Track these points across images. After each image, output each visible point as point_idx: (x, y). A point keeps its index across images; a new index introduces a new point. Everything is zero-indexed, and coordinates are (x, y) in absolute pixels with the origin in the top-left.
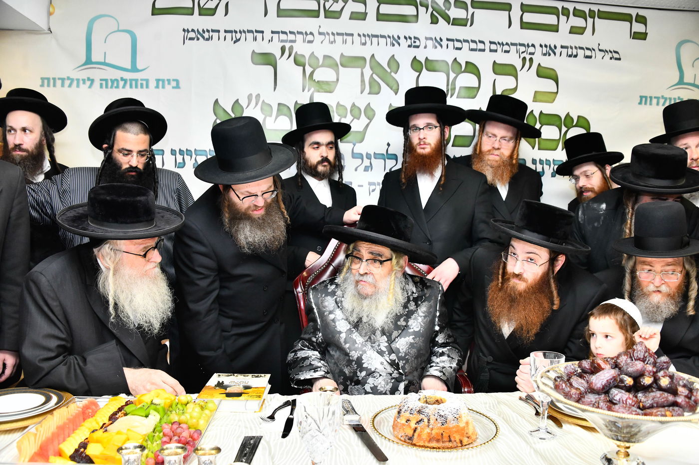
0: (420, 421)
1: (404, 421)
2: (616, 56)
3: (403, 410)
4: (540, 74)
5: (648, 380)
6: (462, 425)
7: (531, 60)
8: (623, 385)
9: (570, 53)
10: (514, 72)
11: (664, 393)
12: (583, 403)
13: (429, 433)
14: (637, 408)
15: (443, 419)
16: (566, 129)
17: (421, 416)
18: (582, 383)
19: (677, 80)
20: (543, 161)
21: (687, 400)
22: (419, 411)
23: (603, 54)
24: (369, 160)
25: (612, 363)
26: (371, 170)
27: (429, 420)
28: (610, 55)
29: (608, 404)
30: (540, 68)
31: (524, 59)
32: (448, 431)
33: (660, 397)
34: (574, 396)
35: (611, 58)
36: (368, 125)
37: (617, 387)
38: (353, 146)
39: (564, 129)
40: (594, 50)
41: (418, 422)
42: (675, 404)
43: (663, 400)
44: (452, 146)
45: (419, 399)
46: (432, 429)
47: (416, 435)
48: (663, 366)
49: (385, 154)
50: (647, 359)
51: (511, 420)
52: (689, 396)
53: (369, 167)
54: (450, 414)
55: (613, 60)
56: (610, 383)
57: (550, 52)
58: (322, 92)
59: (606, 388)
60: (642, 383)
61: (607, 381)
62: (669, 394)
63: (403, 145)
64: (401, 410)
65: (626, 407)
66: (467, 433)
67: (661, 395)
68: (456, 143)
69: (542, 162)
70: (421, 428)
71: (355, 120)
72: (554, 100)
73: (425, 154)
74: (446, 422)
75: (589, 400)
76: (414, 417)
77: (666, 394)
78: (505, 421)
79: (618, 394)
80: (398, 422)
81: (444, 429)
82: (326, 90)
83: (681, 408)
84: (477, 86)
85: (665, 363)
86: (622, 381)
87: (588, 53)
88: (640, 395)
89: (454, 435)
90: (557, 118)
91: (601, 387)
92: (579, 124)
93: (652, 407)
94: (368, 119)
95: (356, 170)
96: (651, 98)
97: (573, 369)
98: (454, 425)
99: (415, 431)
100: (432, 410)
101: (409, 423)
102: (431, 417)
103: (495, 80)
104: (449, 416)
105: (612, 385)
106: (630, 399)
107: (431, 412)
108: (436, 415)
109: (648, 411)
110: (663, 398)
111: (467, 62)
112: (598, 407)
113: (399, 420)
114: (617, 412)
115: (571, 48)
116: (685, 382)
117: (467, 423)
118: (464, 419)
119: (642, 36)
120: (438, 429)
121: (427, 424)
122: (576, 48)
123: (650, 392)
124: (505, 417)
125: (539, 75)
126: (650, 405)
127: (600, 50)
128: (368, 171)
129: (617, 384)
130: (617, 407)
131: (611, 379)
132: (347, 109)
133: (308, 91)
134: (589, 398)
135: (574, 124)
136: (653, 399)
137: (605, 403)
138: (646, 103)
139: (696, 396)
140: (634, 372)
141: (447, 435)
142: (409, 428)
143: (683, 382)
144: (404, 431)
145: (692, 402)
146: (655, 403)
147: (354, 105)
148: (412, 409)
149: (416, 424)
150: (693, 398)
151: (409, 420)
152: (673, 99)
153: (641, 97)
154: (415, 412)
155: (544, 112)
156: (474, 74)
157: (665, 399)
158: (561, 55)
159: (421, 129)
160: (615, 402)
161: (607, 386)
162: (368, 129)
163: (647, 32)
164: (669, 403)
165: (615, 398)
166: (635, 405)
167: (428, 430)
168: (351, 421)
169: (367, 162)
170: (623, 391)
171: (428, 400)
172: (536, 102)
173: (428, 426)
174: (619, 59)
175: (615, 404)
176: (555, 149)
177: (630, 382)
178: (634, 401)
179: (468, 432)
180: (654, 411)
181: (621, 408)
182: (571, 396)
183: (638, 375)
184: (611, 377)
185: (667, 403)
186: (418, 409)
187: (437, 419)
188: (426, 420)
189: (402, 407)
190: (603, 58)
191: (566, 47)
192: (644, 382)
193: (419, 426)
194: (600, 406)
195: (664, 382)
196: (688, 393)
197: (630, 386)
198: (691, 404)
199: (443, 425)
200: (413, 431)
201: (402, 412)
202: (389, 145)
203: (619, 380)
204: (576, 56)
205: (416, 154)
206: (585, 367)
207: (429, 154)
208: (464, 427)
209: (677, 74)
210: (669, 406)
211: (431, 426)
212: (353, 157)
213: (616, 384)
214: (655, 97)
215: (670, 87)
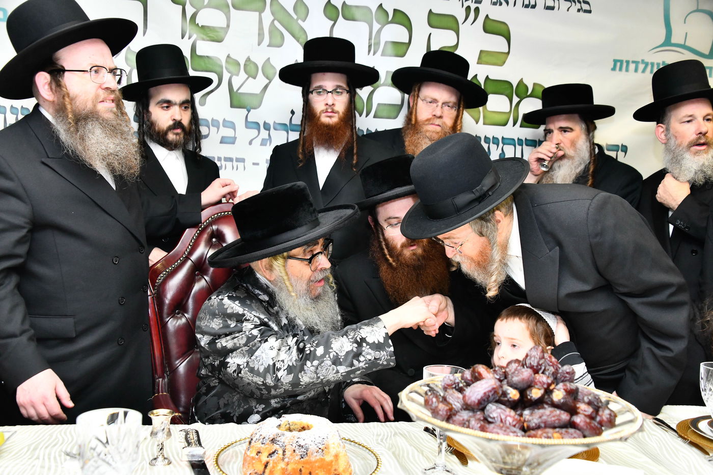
0: (273, 453)
1: (254, 454)
2: (585, 7)
3: (254, 439)
4: (488, 28)
5: (536, 393)
6: (328, 458)
7: (477, 10)
8: (506, 399)
10: (454, 26)
11: (556, 409)
12: (454, 423)
13: (283, 469)
14: (520, 429)
15: (303, 450)
16: (519, 99)
17: (276, 447)
18: (458, 398)
19: (662, 39)
20: (489, 138)
21: (588, 420)
22: (272, 440)
23: (568, 4)
24: (268, 132)
25: (501, 373)
26: (270, 145)
27: (284, 451)
28: (578, 6)
29: (482, 423)
30: (488, 22)
31: (468, 8)
32: (308, 466)
33: (550, 415)
34: (441, 413)
35: (579, 10)
36: (266, 87)
37: (499, 401)
38: (247, 112)
39: (516, 99)
41: (270, 455)
42: (572, 425)
43: (553, 419)
44: (375, 117)
45: (279, 425)
46: (288, 464)
47: (267, 471)
48: (566, 377)
49: (288, 124)
50: (543, 368)
51: (405, 455)
52: (594, 415)
53: (267, 140)
54: (312, 443)
55: (581, 13)
56: (489, 396)
58: (208, 40)
59: (483, 402)
60: (529, 397)
61: (485, 393)
62: (562, 412)
63: (302, 110)
64: (252, 439)
65: (502, 427)
66: (335, 470)
67: (551, 412)
68: (379, 114)
69: (487, 140)
70: (274, 463)
71: (250, 78)
72: (504, 62)
73: (332, 125)
74: (307, 454)
75: (461, 419)
76: (266, 448)
77: (558, 412)
78: (396, 457)
79: (494, 411)
80: (247, 456)
81: (304, 463)
82: (212, 39)
83: (579, 430)
84: (407, 41)
85: (567, 373)
86: (505, 394)
87: (549, 3)
88: (527, 412)
89: (317, 472)
90: (507, 86)
91: (477, 401)
92: (535, 94)
93: (538, 427)
94: (267, 78)
95: (250, 143)
96: (628, 62)
97: (451, 380)
98: (318, 458)
99: (266, 466)
100: (288, 438)
101: (260, 457)
102: (287, 447)
103: (431, 34)
104: (310, 447)
105: (491, 398)
106: (510, 416)
107: (287, 441)
108: (294, 445)
109: (532, 432)
110: (554, 416)
111: (395, 10)
112: (468, 427)
113: (248, 453)
114: (491, 432)
116: (590, 398)
117: (336, 456)
118: (333, 451)
120: (296, 463)
121: (282, 456)
123: (539, 409)
124: (397, 452)
125: (486, 30)
126: (536, 424)
128: (266, 145)
129: (499, 398)
130: (492, 426)
131: (490, 391)
132: (239, 64)
133: (189, 39)
134: (461, 416)
135: (529, 93)
136: (540, 417)
137: (477, 422)
138: (621, 69)
139: (601, 416)
140: (519, 382)
141: (308, 472)
142: (259, 463)
143: (588, 398)
144: (253, 467)
145: (595, 424)
146: (542, 422)
147: (248, 59)
148: (264, 438)
149: (268, 457)
150: (598, 419)
151: (259, 452)
152: (655, 64)
153: (615, 61)
154: (268, 441)
155: (490, 77)
156: (404, 26)
157: (556, 418)
158: (515, 5)
159: (329, 92)
160: (490, 420)
161: (484, 400)
162: (267, 91)
164: (562, 423)
165: (491, 416)
166: (517, 426)
167: (282, 465)
168: (193, 456)
169: (264, 134)
170: (503, 407)
171: (292, 427)
172: (481, 64)
173: (283, 459)
174: (590, 12)
175: (490, 423)
176: (505, 124)
177: (515, 395)
178: (516, 420)
179: (337, 467)
180: (540, 432)
181: (496, 427)
182: (438, 413)
183: (525, 386)
184: (490, 389)
185: (559, 422)
186: (272, 437)
187: (294, 451)
188: (281, 452)
189: (253, 436)
190: (568, 10)
192: (531, 395)
193: (271, 460)
194: (471, 426)
195: (557, 395)
196: (593, 412)
197: (514, 401)
198: (593, 425)
199: (302, 458)
200: (264, 467)
201: (253, 442)
202: (293, 112)
203: (501, 392)
204: (534, 7)
205: (319, 123)
206: (467, 378)
207: (337, 124)
208: (332, 461)
209: (663, 32)
210: (562, 427)
211: (286, 460)
212: (247, 127)
213: (497, 398)
214: (633, 62)
215: (653, 49)
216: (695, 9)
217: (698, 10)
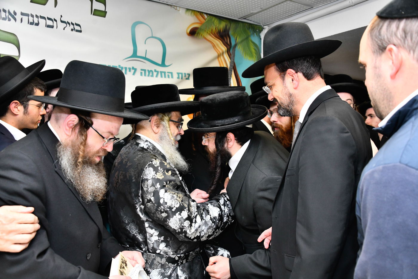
2: (77, 28)
9: (31, 20)
19: (131, 53)
23: (64, 25)
28: (72, 27)
35: (72, 30)
40: (56, 21)
55: (74, 32)
57: (10, 17)
87: (50, 23)
115: (32, 16)
119: (103, 14)
122: (37, 16)
127: (62, 22)
158: (21, 22)
163: (106, 11)
174: (81, 31)
190: (64, 29)
191: (27, 15)
204: (37, 24)
209: (131, 48)
215: (126, 59)
216: (151, 36)
217: (152, 37)
